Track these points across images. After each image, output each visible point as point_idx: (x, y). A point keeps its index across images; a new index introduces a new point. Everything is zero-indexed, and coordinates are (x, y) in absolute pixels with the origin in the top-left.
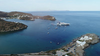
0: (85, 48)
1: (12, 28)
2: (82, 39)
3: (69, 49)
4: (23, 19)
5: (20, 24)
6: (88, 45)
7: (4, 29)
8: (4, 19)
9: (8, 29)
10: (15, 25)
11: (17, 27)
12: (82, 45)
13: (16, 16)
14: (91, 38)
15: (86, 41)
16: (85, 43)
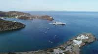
0: (82, 47)
2: (78, 38)
3: (66, 47)
4: (21, 18)
5: (18, 23)
6: (84, 44)
7: (2, 28)
8: (2, 18)
9: (6, 28)
10: (14, 24)
11: (15, 26)
12: (78, 44)
13: (14, 16)
14: (87, 38)
15: (83, 40)
16: (81, 42)
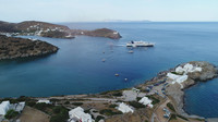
0: (187, 87)
1: (24, 50)
3: (151, 88)
5: (41, 43)
6: (193, 82)
7: (7, 53)
9: (15, 53)
12: (178, 81)
